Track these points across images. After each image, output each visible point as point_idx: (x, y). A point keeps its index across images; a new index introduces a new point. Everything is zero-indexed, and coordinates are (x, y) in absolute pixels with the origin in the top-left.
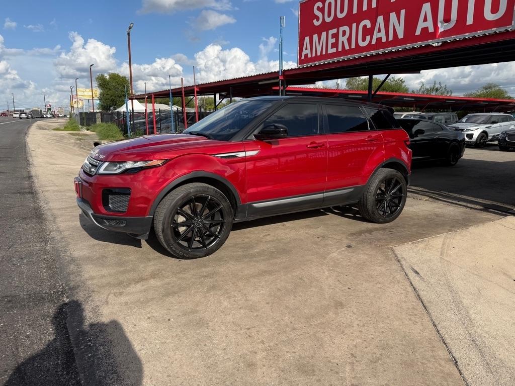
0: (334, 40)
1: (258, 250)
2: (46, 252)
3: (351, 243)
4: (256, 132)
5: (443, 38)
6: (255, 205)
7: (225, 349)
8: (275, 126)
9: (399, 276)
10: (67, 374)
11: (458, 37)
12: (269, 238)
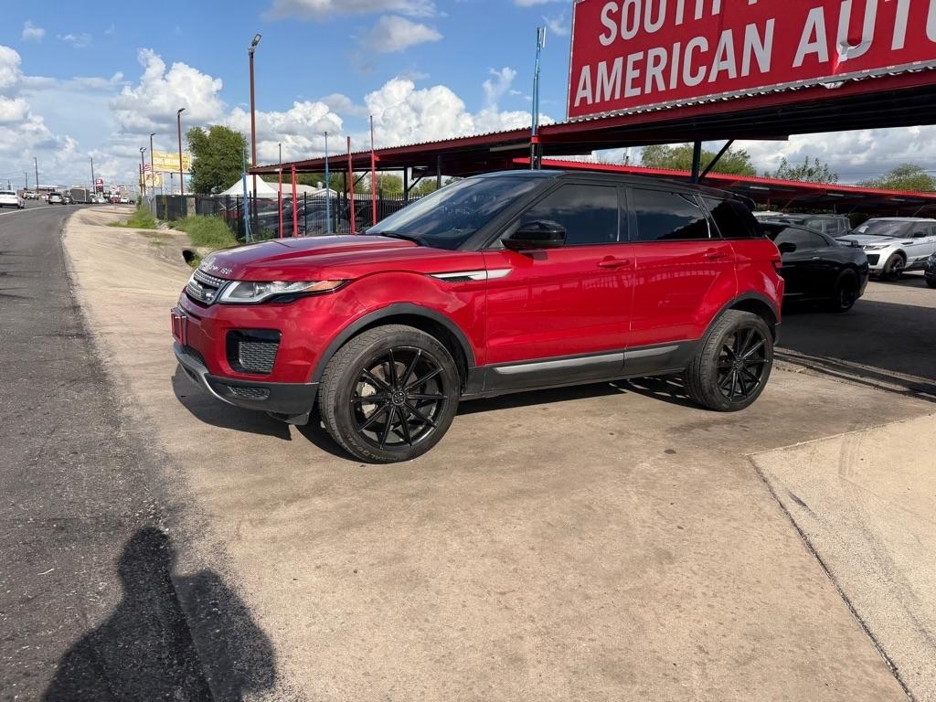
0: (636, 74)
1: (503, 452)
2: (118, 443)
3: (673, 446)
4: (506, 235)
5: (845, 74)
6: (501, 370)
7: (463, 629)
8: (539, 224)
9: (770, 509)
10: (180, 664)
11: (874, 73)
12: (520, 431)
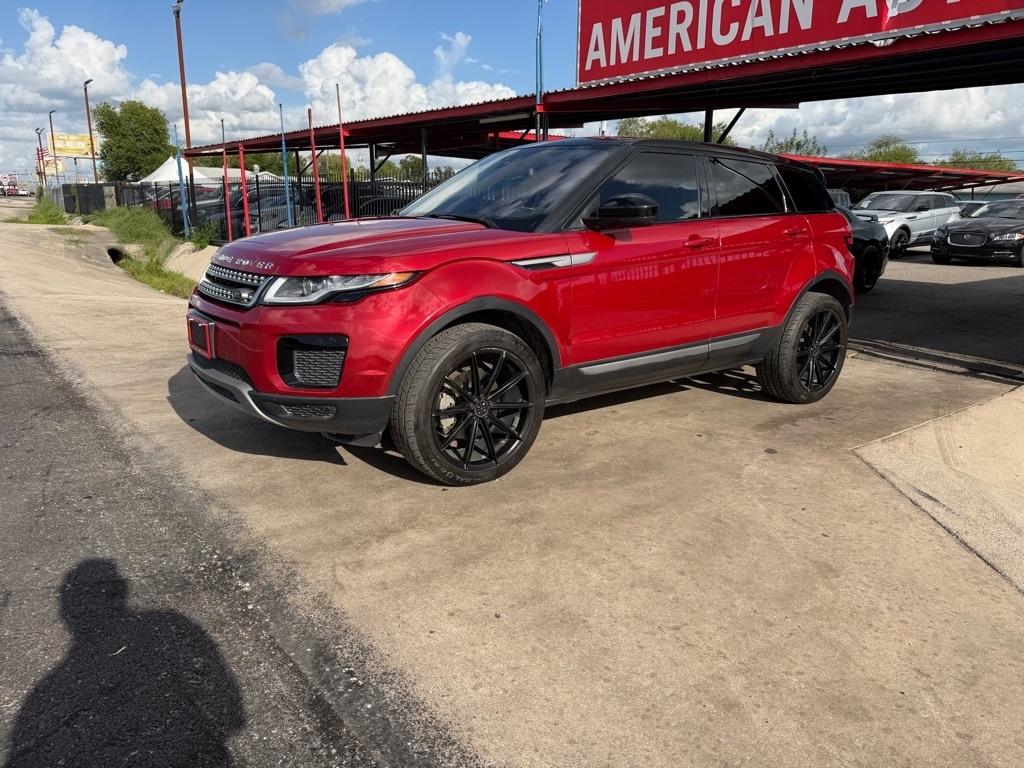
0: (658, 32)
1: (593, 464)
3: (772, 446)
4: (585, 213)
5: (896, 30)
6: (586, 370)
7: (653, 675)
9: (904, 507)
10: (340, 752)
12: (600, 439)
